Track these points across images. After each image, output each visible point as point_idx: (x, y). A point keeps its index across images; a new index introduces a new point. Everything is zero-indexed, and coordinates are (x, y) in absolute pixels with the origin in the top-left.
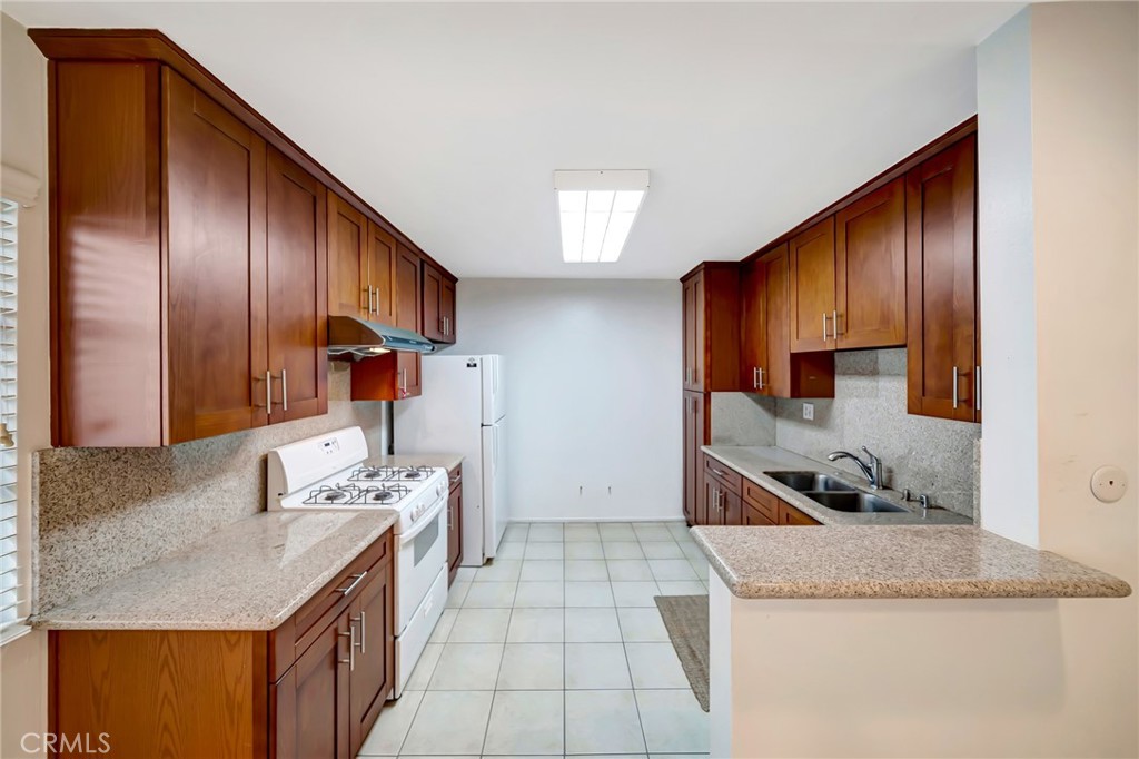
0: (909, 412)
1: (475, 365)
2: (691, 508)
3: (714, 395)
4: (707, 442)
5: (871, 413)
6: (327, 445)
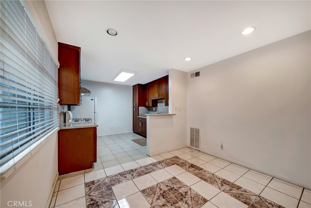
1: (93, 100)
2: (135, 129)
3: (139, 107)
4: (138, 116)
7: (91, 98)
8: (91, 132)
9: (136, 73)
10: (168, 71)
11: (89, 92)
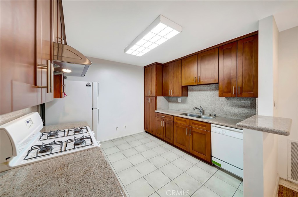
0: (219, 97)
1: (90, 86)
3: (157, 97)
4: (156, 110)
5: (198, 99)
6: (28, 122)
7: (86, 83)
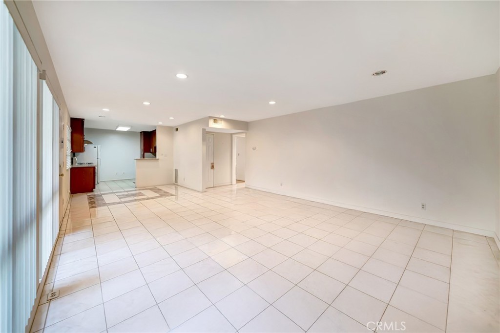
1: (96, 147)
3: (145, 153)
7: (94, 146)
8: (92, 170)
9: (132, 127)
10: (156, 127)
11: (91, 143)
